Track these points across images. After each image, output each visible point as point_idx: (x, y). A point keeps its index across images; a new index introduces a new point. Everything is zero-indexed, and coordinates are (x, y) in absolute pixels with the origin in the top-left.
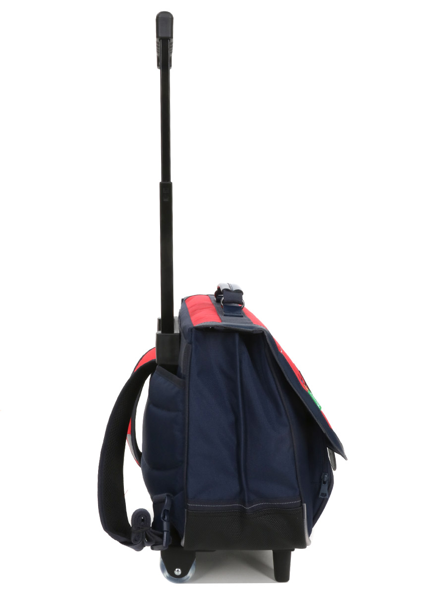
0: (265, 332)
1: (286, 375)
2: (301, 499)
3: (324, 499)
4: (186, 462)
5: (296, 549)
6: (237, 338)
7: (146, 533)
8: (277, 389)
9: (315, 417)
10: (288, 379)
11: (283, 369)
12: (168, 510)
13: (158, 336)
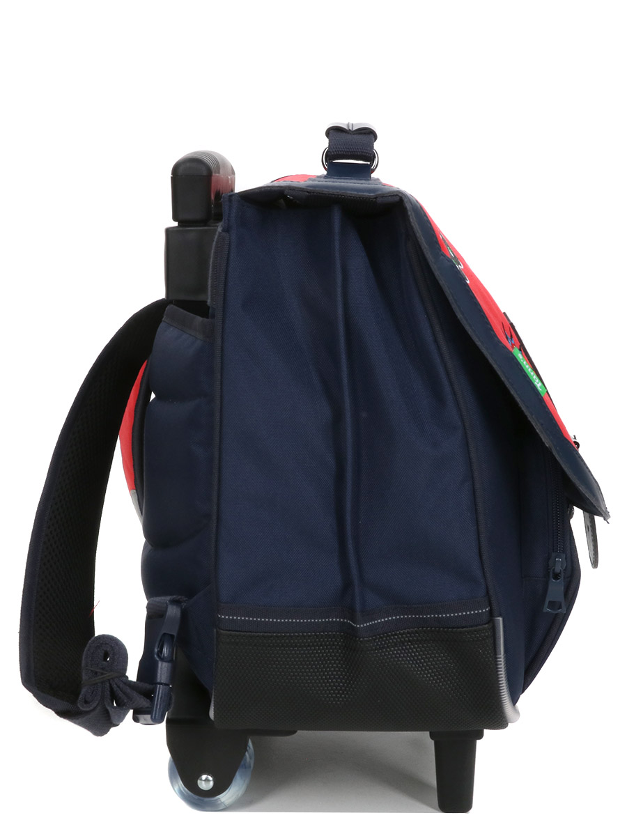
0: (405, 200)
1: (454, 306)
2: (490, 605)
3: (556, 614)
4: (214, 517)
5: (486, 731)
6: (337, 216)
7: (110, 685)
8: (436, 341)
9: (524, 409)
10: (459, 316)
11: (448, 292)
12: (172, 636)
13: (169, 232)
